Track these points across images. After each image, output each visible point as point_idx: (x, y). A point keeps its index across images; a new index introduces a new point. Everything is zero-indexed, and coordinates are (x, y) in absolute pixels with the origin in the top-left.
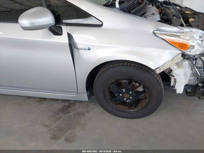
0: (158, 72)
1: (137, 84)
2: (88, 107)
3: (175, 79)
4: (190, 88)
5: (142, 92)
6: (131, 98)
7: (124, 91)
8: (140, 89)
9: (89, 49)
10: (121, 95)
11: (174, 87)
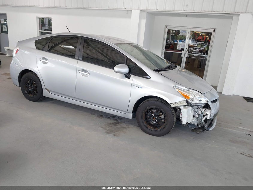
0: (172, 106)
1: (161, 114)
2: (129, 126)
3: (182, 114)
4: (194, 127)
5: (163, 119)
6: (156, 121)
7: (153, 115)
8: (162, 117)
9: (141, 88)
10: (151, 118)
11: (181, 119)
